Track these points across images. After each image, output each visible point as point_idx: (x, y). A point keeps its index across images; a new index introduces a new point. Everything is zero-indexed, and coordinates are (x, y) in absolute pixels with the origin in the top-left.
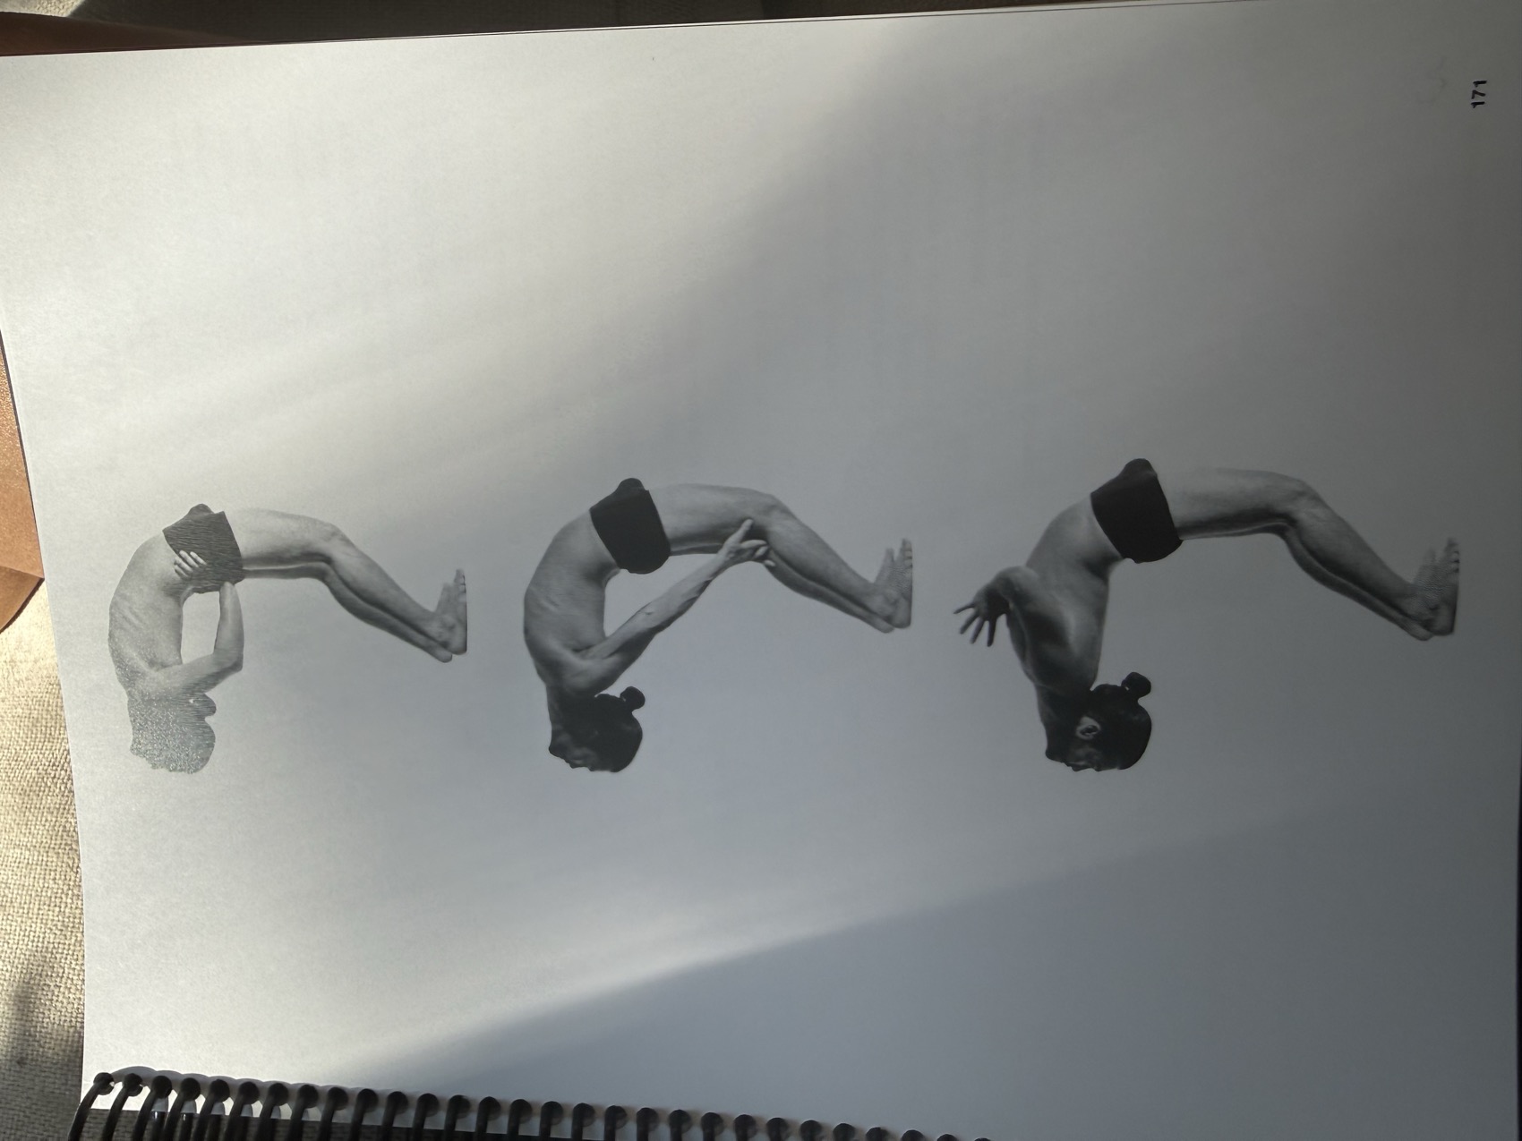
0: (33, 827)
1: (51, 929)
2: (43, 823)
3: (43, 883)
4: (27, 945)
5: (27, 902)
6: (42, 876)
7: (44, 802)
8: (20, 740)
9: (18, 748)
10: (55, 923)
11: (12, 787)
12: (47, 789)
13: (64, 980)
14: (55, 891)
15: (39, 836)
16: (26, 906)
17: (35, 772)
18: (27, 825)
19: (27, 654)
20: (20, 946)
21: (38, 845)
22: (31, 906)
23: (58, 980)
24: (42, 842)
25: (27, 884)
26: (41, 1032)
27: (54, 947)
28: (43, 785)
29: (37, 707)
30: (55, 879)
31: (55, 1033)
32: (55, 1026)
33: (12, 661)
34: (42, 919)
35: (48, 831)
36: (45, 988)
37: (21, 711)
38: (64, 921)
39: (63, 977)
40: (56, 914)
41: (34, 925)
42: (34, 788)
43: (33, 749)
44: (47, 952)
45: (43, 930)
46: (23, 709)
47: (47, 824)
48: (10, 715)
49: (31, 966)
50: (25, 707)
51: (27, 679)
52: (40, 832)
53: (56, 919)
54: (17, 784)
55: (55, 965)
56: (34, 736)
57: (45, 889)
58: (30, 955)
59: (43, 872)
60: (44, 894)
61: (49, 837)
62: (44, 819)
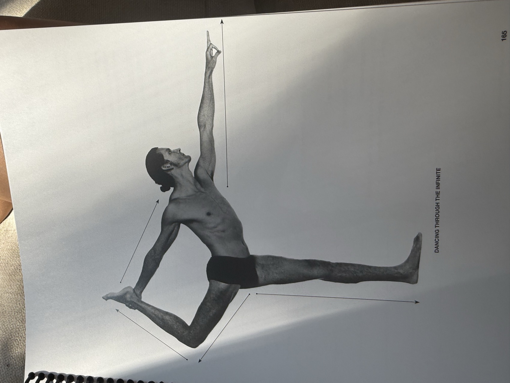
0: (13, 286)
1: (18, 321)
2: (16, 285)
3: (16, 305)
4: (10, 326)
5: (11, 311)
6: (15, 303)
7: (16, 278)
8: (9, 257)
9: (8, 260)
10: (19, 318)
11: (6, 273)
12: (17, 273)
13: (22, 338)
14: (20, 308)
15: (15, 289)
16: (10, 313)
17: (13, 268)
18: (11, 285)
19: (12, 228)
20: (8, 326)
21: (14, 292)
22: (12, 312)
23: (21, 338)
24: (15, 291)
25: (10, 305)
26: (15, 355)
27: (19, 327)
28: (16, 272)
29: (14, 246)
30: (19, 304)
31: (19, 356)
32: (20, 353)
33: (7, 230)
34: (15, 317)
35: (18, 287)
36: (16, 341)
37: (9, 247)
38: (22, 318)
39: (22, 337)
40: (20, 316)
41: (13, 319)
42: (13, 273)
43: (13, 260)
44: (17, 328)
45: (16, 321)
46: (10, 246)
47: (17, 285)
48: (6, 249)
49: (11, 333)
50: (11, 246)
51: (11, 236)
52: (15, 288)
53: (20, 317)
54: (8, 272)
55: (20, 333)
56: (13, 256)
57: (16, 307)
58: (11, 329)
59: (16, 301)
60: (16, 309)
61: (18, 290)
62: (16, 283)
